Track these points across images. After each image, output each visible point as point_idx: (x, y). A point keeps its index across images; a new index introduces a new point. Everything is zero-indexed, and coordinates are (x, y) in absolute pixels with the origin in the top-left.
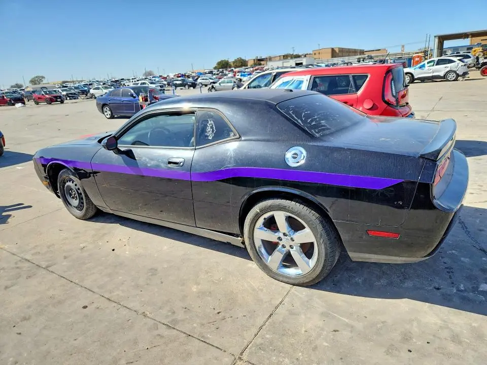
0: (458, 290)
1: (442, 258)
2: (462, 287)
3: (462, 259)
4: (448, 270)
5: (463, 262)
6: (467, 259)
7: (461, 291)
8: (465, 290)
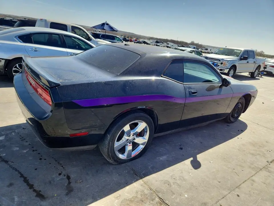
0: (15, 132)
1: (30, 144)
2: (13, 134)
3: (18, 149)
4: (23, 139)
5: (17, 147)
6: (15, 150)
7: (13, 132)
8: (11, 133)
